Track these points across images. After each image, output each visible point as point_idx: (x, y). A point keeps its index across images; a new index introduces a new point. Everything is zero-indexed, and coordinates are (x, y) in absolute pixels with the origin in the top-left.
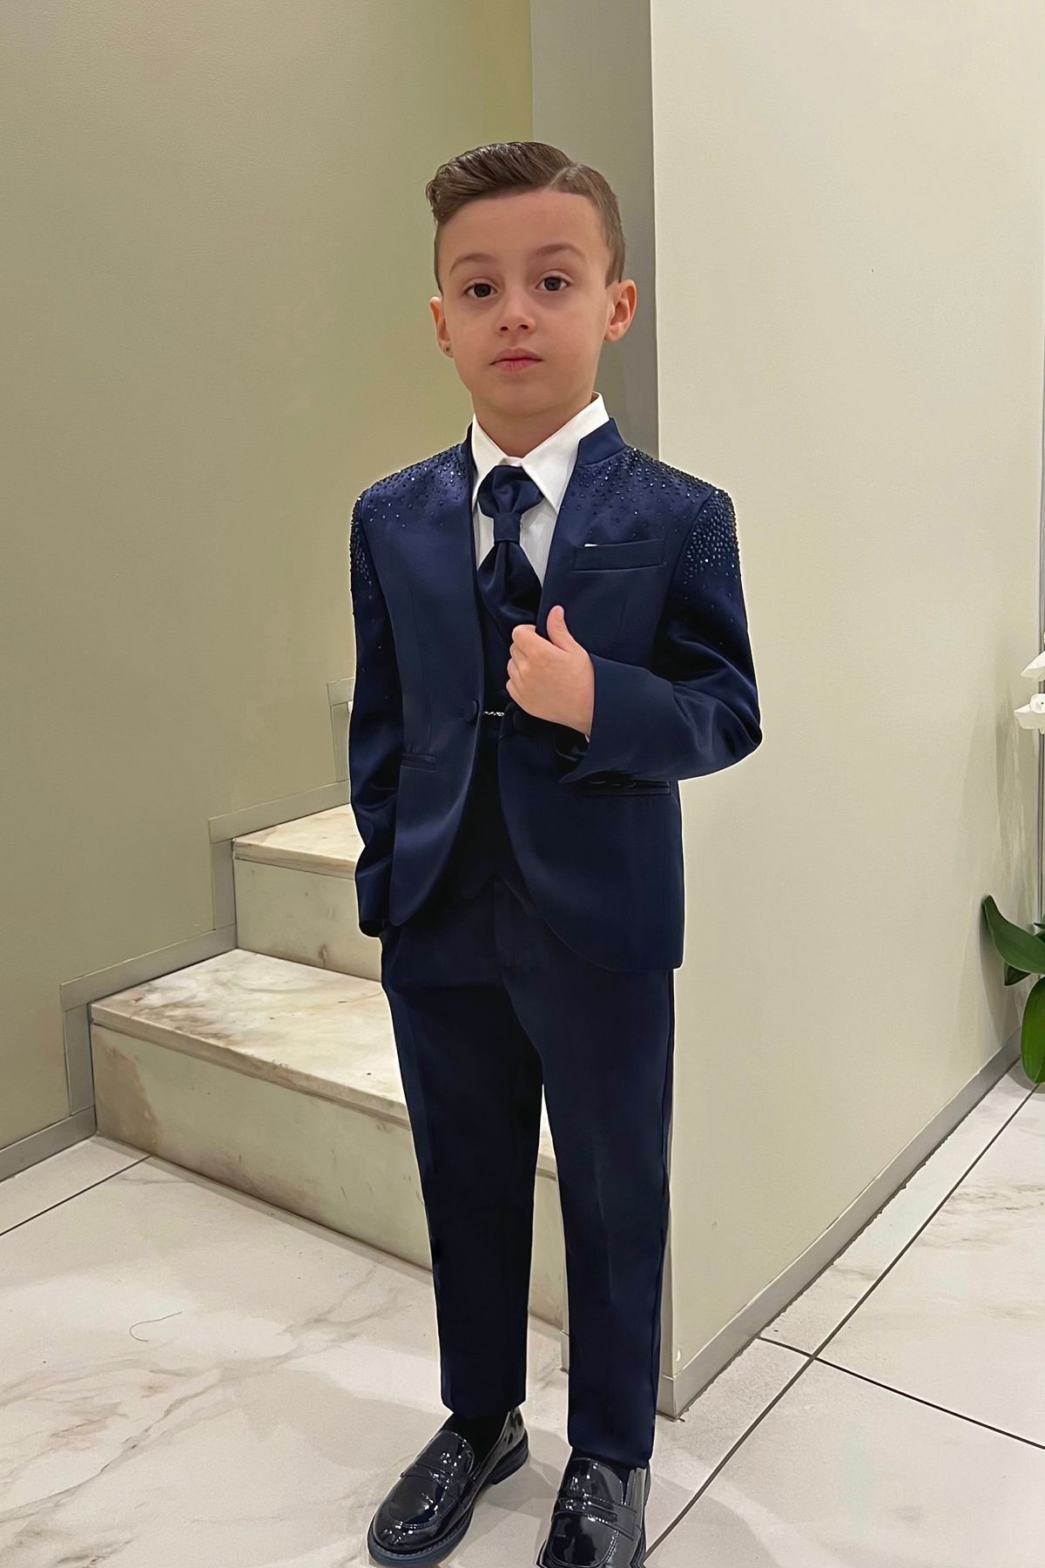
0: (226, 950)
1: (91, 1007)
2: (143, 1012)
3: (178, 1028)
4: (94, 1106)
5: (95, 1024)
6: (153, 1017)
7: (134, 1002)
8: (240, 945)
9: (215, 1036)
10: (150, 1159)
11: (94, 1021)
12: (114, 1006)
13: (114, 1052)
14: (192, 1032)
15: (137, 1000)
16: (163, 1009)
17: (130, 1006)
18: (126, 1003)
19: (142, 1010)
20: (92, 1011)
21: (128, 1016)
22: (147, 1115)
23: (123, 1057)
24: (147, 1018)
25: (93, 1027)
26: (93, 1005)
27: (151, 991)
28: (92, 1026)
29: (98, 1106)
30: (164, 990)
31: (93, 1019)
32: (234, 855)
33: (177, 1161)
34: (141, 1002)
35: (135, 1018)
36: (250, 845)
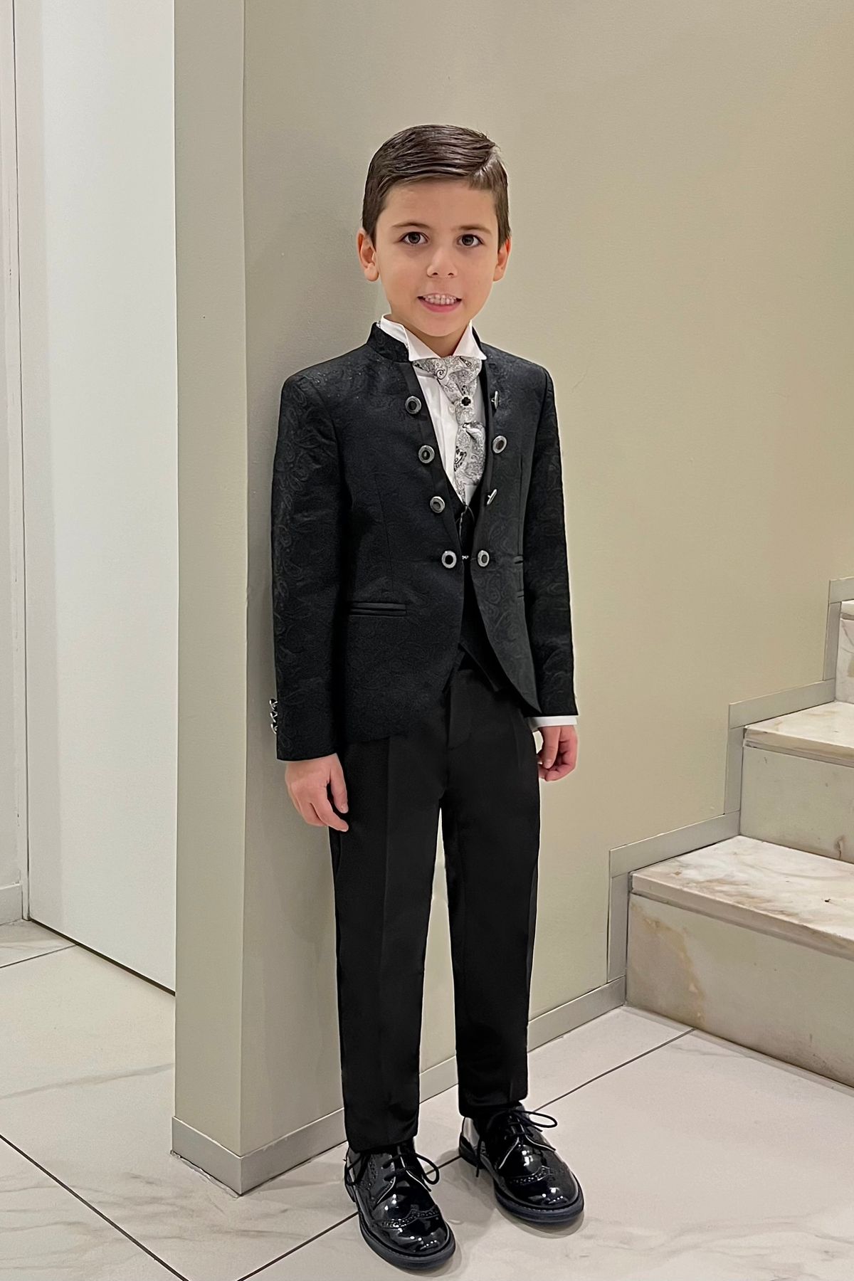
0: (731, 836)
1: (632, 876)
2: (690, 885)
3: (739, 903)
4: (626, 975)
5: (635, 894)
6: (705, 890)
7: (674, 875)
8: (742, 832)
9: (782, 912)
10: (695, 1032)
11: (634, 891)
12: (656, 874)
13: (657, 923)
14: (756, 907)
15: (678, 874)
16: (709, 884)
17: (671, 877)
18: (666, 875)
19: (688, 883)
20: (634, 880)
21: (678, 887)
22: (692, 988)
23: (668, 929)
24: (699, 891)
25: (633, 897)
26: (634, 875)
27: (687, 866)
28: (631, 895)
29: (630, 976)
30: (698, 867)
31: (632, 889)
32: (745, 742)
33: (728, 1037)
34: (680, 875)
35: (685, 889)
36: (766, 733)
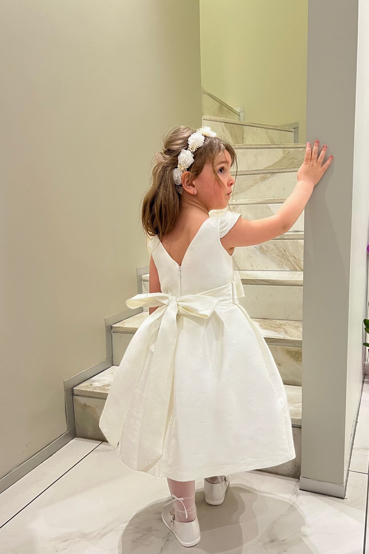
0: (110, 366)
1: (73, 389)
2: (96, 389)
4: (75, 426)
6: (102, 390)
7: (90, 386)
8: (114, 364)
10: (103, 443)
11: (74, 394)
12: (83, 387)
13: (85, 405)
16: (103, 387)
18: (87, 386)
20: (74, 390)
21: (92, 391)
23: (90, 406)
24: (100, 391)
25: (75, 397)
26: (74, 388)
27: (94, 381)
29: (76, 427)
30: (98, 381)
32: (112, 331)
34: (92, 385)
35: (95, 391)
36: (119, 327)
